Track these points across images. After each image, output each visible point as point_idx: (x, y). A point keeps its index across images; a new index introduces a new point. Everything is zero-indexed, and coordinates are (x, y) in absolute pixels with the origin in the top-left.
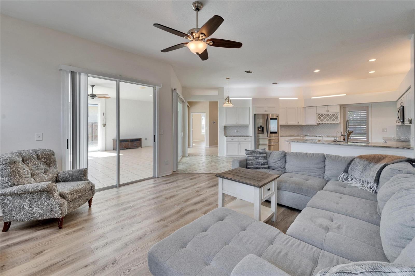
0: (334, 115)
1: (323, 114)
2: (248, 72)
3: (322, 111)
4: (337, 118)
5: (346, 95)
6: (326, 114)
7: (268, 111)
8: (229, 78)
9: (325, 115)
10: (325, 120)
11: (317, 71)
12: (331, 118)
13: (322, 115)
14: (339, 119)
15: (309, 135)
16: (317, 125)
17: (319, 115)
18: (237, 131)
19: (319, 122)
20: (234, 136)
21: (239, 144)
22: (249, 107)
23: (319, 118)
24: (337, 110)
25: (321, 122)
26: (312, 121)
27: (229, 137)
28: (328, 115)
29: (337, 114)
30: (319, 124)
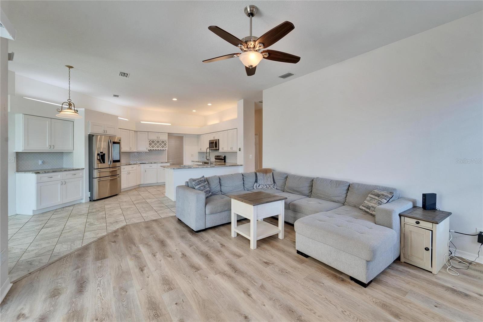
0: (163, 142)
1: (154, 140)
2: (124, 74)
3: (153, 137)
4: (165, 144)
5: (170, 124)
6: (157, 140)
7: (107, 132)
8: (72, 67)
9: (156, 142)
10: (160, 147)
11: (175, 99)
12: (160, 144)
13: (153, 142)
14: (167, 146)
15: (144, 162)
16: (148, 151)
17: (151, 141)
18: (43, 163)
19: (151, 149)
20: (54, 172)
21: (64, 183)
22: (73, 122)
23: (150, 144)
24: (165, 138)
25: (152, 149)
26: (144, 147)
27: (43, 173)
28: (158, 142)
29: (165, 141)
30: (150, 150)
